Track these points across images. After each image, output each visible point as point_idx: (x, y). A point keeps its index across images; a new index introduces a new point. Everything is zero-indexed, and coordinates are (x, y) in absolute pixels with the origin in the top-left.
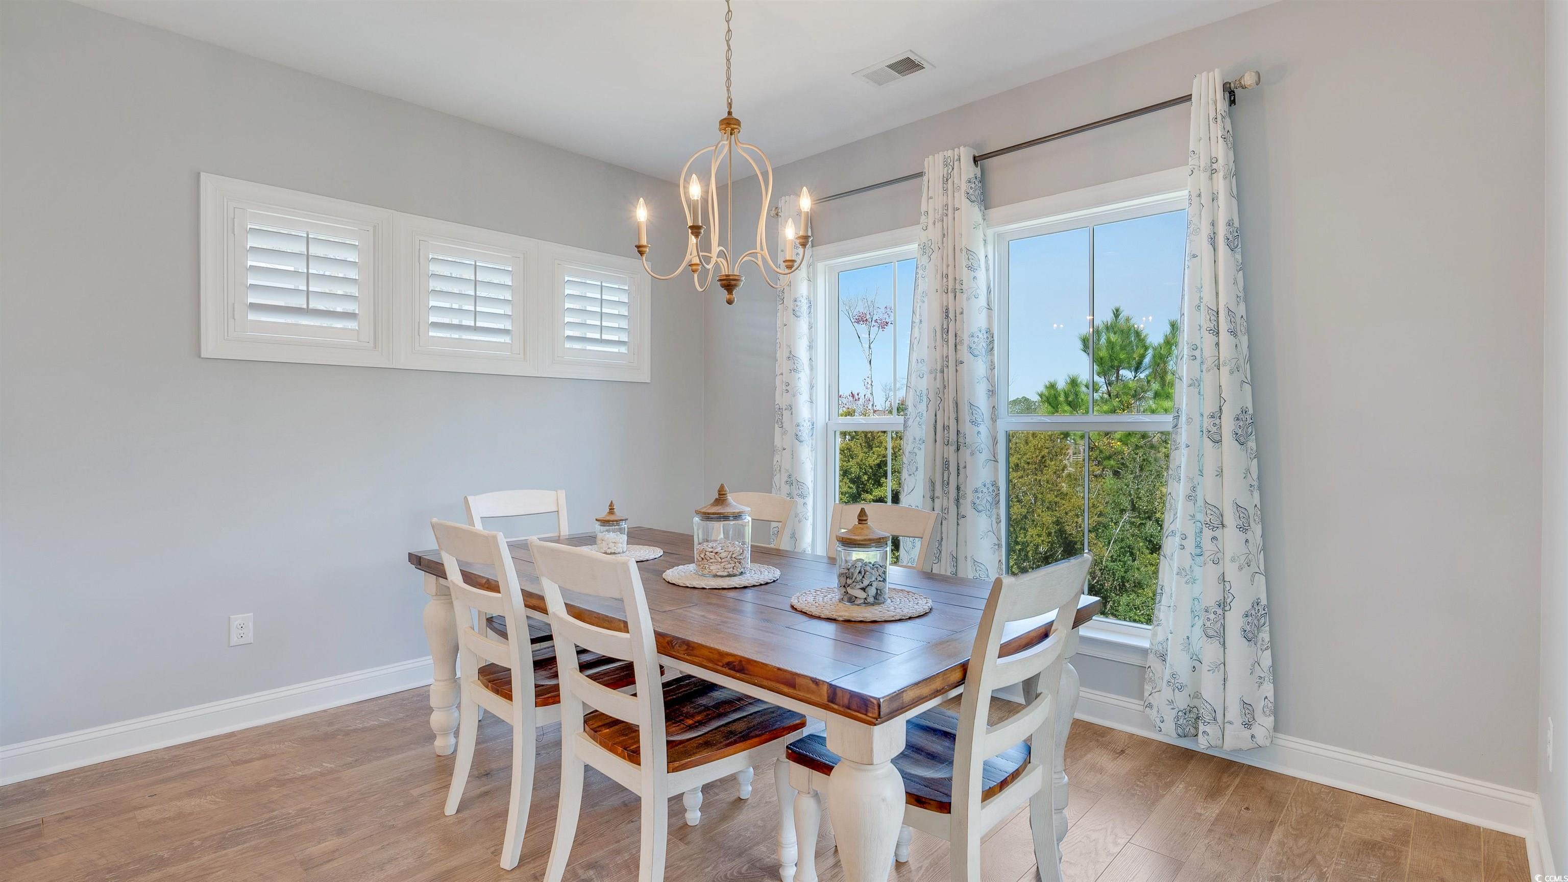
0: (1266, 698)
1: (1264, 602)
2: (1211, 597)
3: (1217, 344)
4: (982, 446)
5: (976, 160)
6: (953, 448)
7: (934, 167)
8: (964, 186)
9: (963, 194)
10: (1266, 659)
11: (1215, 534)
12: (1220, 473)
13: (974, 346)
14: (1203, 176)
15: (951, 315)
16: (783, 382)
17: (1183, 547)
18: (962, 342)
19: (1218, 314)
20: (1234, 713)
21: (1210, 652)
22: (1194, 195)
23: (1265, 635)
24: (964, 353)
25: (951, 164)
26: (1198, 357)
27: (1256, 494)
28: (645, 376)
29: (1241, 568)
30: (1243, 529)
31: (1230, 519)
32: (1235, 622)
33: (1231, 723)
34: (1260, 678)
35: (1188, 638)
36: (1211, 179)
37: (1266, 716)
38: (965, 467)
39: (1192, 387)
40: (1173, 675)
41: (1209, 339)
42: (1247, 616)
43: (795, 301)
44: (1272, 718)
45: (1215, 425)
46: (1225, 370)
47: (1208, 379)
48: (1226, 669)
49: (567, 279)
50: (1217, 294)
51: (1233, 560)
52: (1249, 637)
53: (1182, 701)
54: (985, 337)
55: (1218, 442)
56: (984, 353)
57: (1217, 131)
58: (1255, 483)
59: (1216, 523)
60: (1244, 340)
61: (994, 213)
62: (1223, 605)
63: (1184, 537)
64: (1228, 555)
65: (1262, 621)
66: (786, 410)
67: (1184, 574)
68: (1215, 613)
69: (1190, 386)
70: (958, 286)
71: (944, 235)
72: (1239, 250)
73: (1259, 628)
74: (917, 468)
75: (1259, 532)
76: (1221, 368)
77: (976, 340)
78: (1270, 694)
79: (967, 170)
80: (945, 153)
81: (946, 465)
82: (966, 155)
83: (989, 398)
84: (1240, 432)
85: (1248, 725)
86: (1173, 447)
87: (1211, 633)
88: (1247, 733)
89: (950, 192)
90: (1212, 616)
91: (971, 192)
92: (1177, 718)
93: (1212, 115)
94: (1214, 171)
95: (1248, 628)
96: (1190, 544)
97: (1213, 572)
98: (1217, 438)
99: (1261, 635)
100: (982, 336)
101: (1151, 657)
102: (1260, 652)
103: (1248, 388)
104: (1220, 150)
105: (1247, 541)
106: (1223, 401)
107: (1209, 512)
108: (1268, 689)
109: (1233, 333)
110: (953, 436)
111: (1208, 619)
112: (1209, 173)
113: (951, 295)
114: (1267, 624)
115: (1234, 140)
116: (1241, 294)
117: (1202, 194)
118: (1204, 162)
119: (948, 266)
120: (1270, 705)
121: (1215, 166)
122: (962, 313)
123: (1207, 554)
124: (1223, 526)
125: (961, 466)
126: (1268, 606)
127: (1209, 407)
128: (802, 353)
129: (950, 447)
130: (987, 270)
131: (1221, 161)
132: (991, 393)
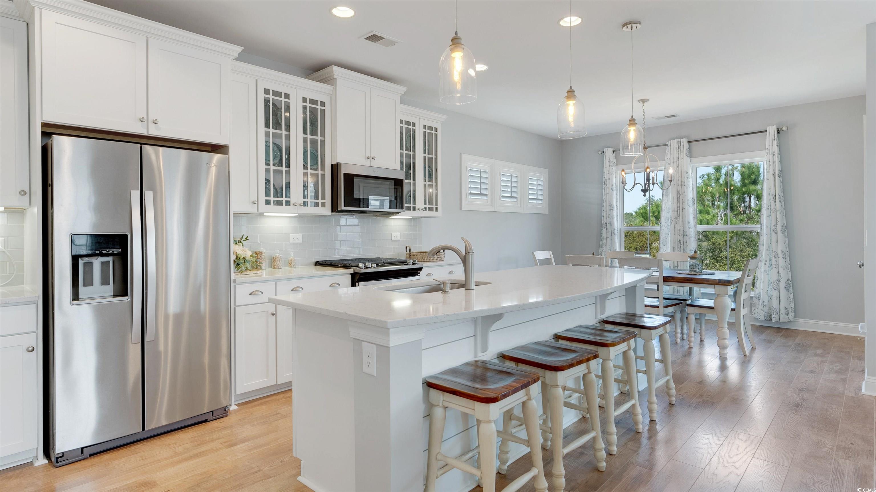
0: (792, 307)
1: (790, 280)
2: (775, 278)
3: (776, 205)
4: (692, 235)
5: (688, 142)
6: (682, 236)
7: (673, 144)
8: (685, 151)
9: (685, 154)
10: (792, 296)
11: (776, 260)
12: (777, 242)
13: (689, 203)
14: (771, 156)
15: (681, 193)
16: (607, 214)
17: (766, 264)
18: (684, 202)
19: (776, 196)
20: (783, 311)
21: (775, 293)
22: (768, 161)
23: (791, 289)
24: (686, 206)
25: (680, 144)
26: (770, 209)
27: (788, 248)
28: (547, 212)
29: (784, 269)
30: (784, 258)
31: (780, 255)
32: (782, 285)
33: (782, 314)
34: (790, 301)
35: (768, 291)
36: (773, 157)
37: (792, 313)
38: (686, 242)
39: (768, 217)
40: (763, 302)
41: (773, 204)
42: (786, 283)
43: (612, 185)
44: (794, 313)
45: (775, 228)
46: (778, 213)
47: (773, 215)
48: (780, 299)
49: (529, 178)
50: (775, 190)
51: (782, 267)
52: (787, 289)
53: (766, 309)
54: (692, 200)
55: (776, 233)
56: (692, 205)
57: (775, 143)
58: (787, 245)
59: (776, 257)
60: (783, 203)
61: (694, 160)
62: (779, 280)
63: (766, 261)
64: (780, 266)
65: (790, 285)
66: (608, 224)
67: (766, 272)
68: (776, 282)
69: (767, 217)
70: (683, 184)
71: (677, 167)
72: (781, 177)
73: (789, 287)
74: (667, 243)
75: (789, 260)
76: (777, 212)
77: (690, 201)
78: (793, 306)
79: (686, 146)
80: (678, 140)
81: (679, 242)
82: (685, 141)
83: (694, 220)
84: (783, 230)
85: (787, 315)
86: (761, 235)
87: (775, 288)
88: (787, 317)
89: (679, 153)
90: (776, 283)
91: (687, 153)
92: (765, 314)
93: (773, 139)
94: (774, 155)
95: (786, 286)
96: (768, 263)
97: (775, 271)
98: (776, 232)
99: (790, 289)
100: (691, 200)
101: (754, 299)
102: (790, 294)
103: (784, 217)
104: (776, 149)
105: (785, 262)
106: (778, 221)
107: (774, 253)
108: (792, 305)
109: (780, 202)
110: (682, 232)
111: (774, 284)
112: (772, 156)
113: (680, 187)
114: (792, 286)
115: (779, 146)
116: (782, 190)
117: (770, 161)
118: (771, 152)
119: (679, 177)
120: (793, 309)
121: (774, 153)
122: (685, 192)
123: (773, 266)
124: (778, 257)
125: (685, 242)
126: (792, 281)
127: (774, 223)
128: (615, 204)
129: (681, 236)
130: (692, 178)
131: (776, 152)
132: (694, 218)
